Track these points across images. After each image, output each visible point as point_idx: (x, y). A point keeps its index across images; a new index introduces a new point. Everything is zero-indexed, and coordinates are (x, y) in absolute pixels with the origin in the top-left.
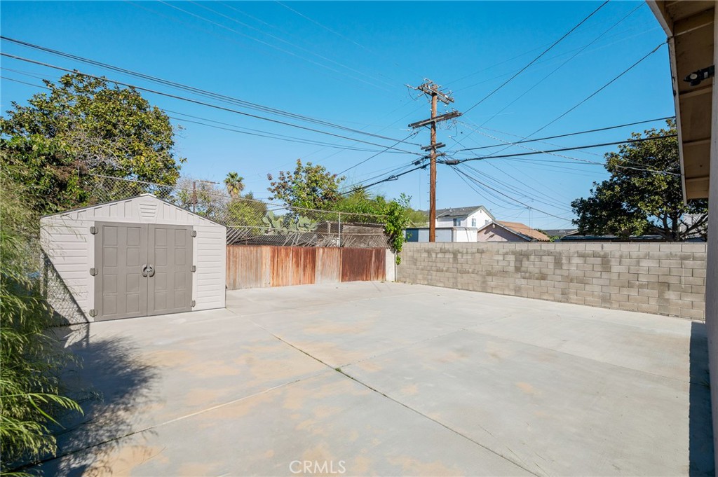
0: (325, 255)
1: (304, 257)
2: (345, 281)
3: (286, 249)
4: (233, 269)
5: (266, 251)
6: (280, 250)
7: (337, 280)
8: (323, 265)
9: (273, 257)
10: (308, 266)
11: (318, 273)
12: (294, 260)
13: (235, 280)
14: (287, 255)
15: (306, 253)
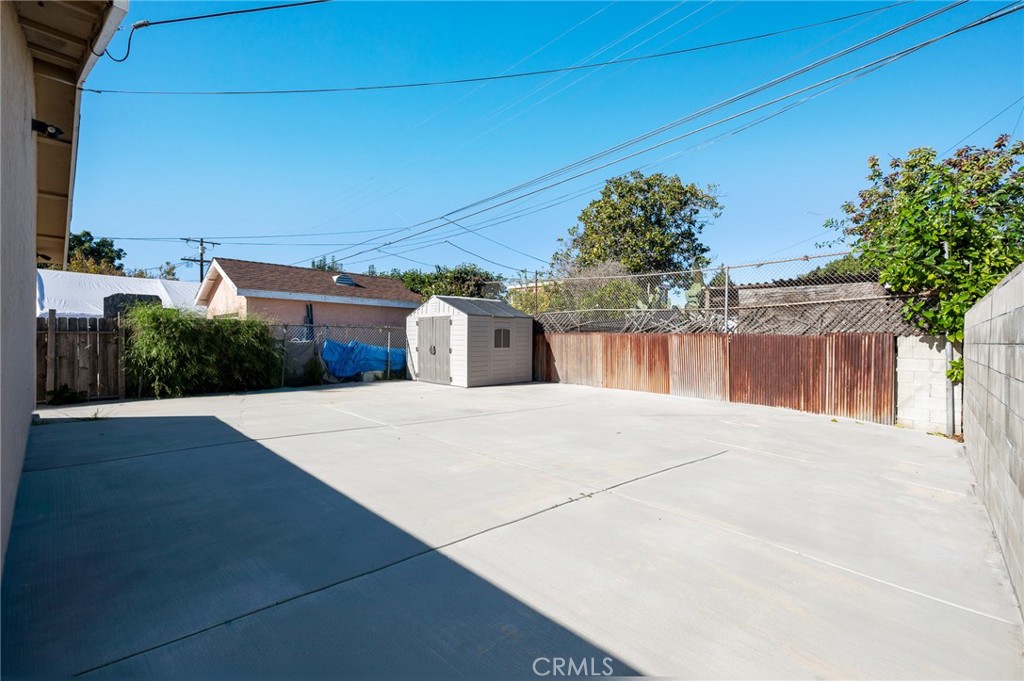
0: (686, 347)
1: (650, 350)
2: (741, 400)
3: (622, 337)
4: (565, 360)
5: (597, 339)
6: (615, 339)
7: (719, 397)
8: (683, 363)
9: (606, 348)
10: (658, 363)
11: (674, 378)
12: (634, 354)
13: (567, 373)
14: (623, 345)
15: (653, 343)
